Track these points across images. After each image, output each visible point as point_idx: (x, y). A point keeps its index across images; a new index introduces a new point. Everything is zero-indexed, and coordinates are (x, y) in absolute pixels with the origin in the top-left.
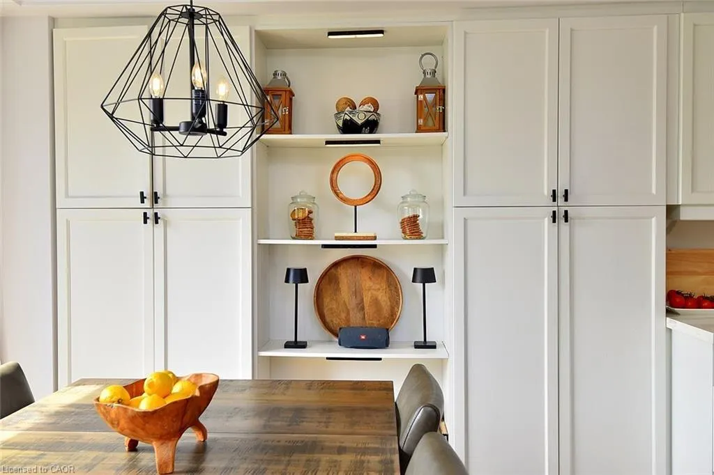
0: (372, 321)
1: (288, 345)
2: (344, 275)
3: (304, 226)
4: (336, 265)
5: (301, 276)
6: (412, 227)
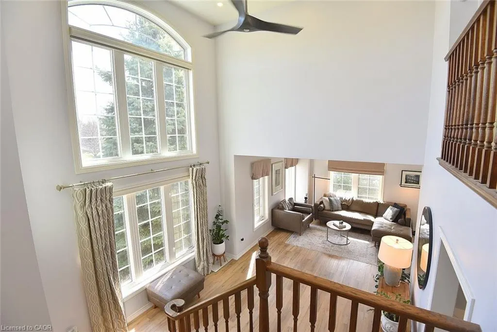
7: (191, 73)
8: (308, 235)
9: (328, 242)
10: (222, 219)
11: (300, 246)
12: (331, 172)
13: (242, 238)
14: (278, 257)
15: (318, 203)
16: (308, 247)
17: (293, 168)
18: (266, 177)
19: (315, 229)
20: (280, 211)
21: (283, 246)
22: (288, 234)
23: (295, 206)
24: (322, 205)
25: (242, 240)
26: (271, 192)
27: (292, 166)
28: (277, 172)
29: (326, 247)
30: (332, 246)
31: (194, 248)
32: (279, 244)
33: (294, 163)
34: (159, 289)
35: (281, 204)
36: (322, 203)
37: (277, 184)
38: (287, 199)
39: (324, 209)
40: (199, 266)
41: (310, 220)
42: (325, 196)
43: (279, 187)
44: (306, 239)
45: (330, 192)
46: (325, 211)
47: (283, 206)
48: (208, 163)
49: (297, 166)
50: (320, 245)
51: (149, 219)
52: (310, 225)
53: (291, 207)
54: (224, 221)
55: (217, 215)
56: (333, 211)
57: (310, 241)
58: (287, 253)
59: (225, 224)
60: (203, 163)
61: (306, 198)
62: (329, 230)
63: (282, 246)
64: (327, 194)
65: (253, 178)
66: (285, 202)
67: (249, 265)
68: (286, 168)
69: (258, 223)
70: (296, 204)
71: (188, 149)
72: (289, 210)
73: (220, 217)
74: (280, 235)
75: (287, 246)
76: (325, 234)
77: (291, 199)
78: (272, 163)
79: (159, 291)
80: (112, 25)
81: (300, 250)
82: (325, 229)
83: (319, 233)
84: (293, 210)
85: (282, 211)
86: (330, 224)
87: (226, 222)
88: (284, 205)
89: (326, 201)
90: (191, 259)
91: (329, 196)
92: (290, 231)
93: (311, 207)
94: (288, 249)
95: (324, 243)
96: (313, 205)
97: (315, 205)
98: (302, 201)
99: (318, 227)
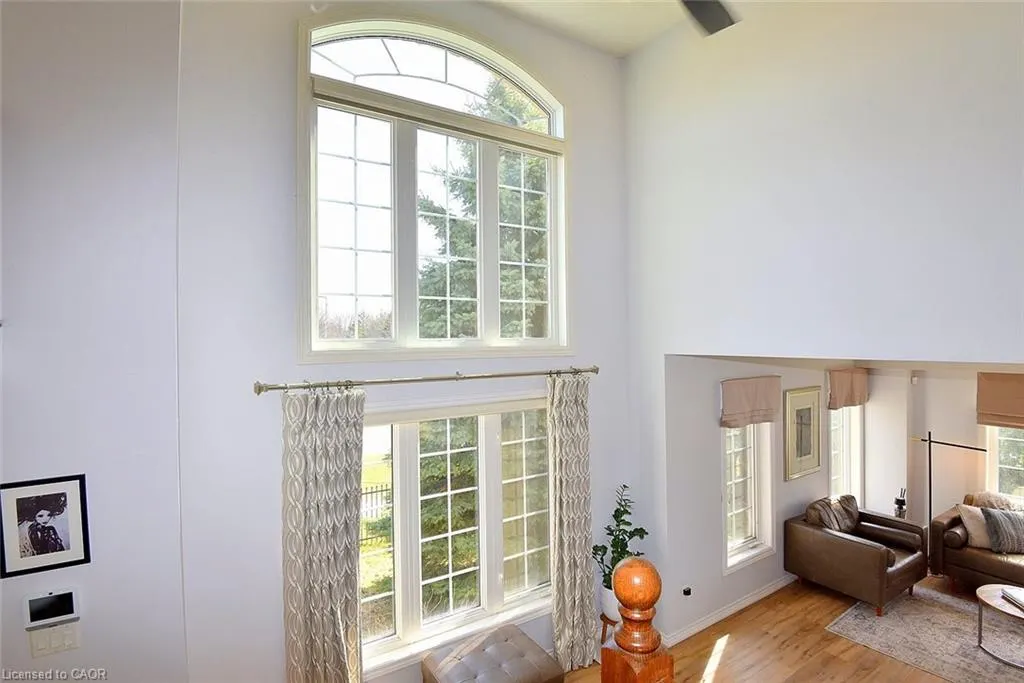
7: (562, 161)
8: (907, 619)
9: (981, 654)
10: (629, 524)
11: (876, 647)
12: (988, 427)
13: (685, 587)
14: (798, 667)
15: (945, 522)
16: (903, 655)
17: (856, 410)
18: (766, 427)
19: (932, 602)
20: (810, 530)
21: (818, 637)
22: (840, 603)
23: (861, 523)
24: (959, 531)
25: (687, 592)
26: (784, 473)
27: (851, 402)
28: (803, 418)
29: (975, 668)
30: (998, 671)
31: (551, 588)
32: (803, 630)
33: (857, 394)
34: (447, 670)
35: (814, 509)
36: (957, 521)
37: (803, 449)
38: (834, 498)
39: (965, 542)
40: (559, 638)
41: (916, 573)
42: (969, 501)
43: (809, 460)
44: (898, 631)
45: (987, 490)
46: (968, 550)
47: (821, 519)
48: (596, 371)
49: (869, 406)
50: (951, 660)
51: (446, 490)
52: (916, 588)
53: (848, 522)
54: (636, 530)
55: (617, 511)
56: (1000, 553)
57: (915, 639)
58: (829, 660)
59: (637, 538)
60: (581, 368)
61: (900, 503)
62: (984, 613)
63: (812, 638)
64: (976, 496)
65: (724, 424)
66: (829, 505)
67: (702, 669)
68: (832, 406)
69: (736, 554)
70: (864, 517)
71: (549, 337)
72: (840, 531)
73: (625, 517)
74: (811, 601)
75: (832, 638)
76: (970, 627)
77: (848, 500)
78: (784, 387)
79: (447, 676)
80: (397, 72)
81: (876, 662)
82: (972, 608)
83: (950, 620)
84: (856, 531)
85: (818, 532)
86: (990, 593)
87: (641, 532)
88: (823, 513)
89: (973, 517)
90: (540, 614)
91: (986, 506)
92: (843, 597)
93: (921, 532)
94: (833, 649)
95: (966, 655)
96: (926, 526)
97: (934, 526)
98: (889, 510)
99: (946, 599)
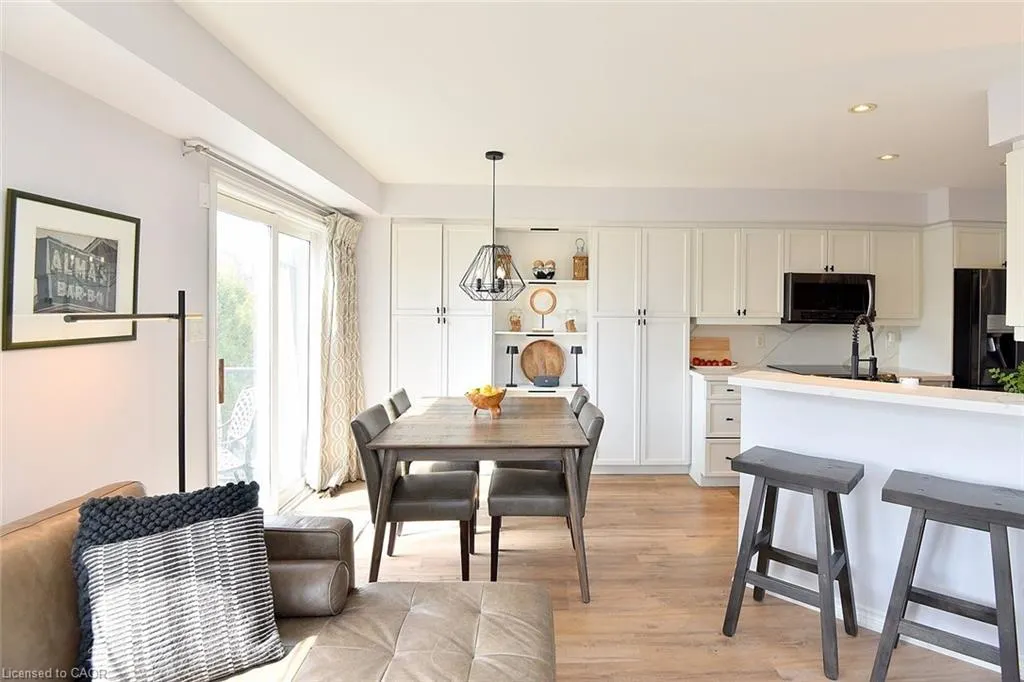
0: (550, 373)
1: (508, 386)
2: (535, 349)
3: (516, 325)
4: (531, 344)
5: (515, 350)
6: (571, 326)
